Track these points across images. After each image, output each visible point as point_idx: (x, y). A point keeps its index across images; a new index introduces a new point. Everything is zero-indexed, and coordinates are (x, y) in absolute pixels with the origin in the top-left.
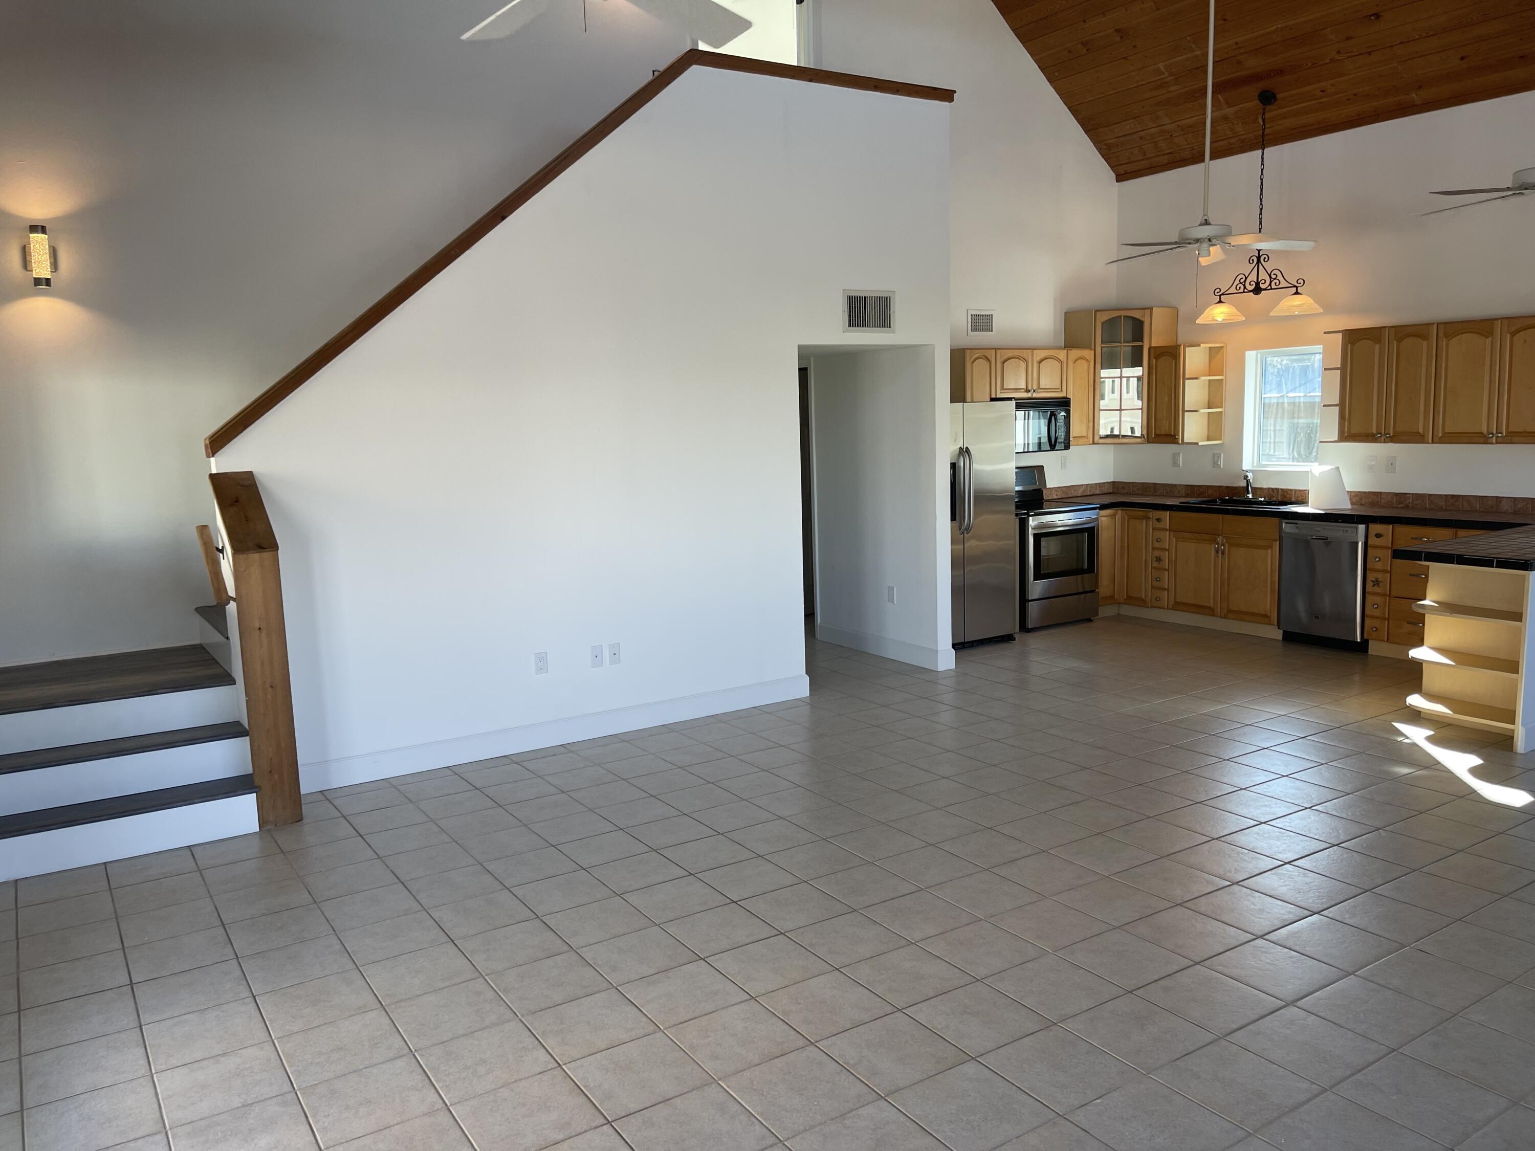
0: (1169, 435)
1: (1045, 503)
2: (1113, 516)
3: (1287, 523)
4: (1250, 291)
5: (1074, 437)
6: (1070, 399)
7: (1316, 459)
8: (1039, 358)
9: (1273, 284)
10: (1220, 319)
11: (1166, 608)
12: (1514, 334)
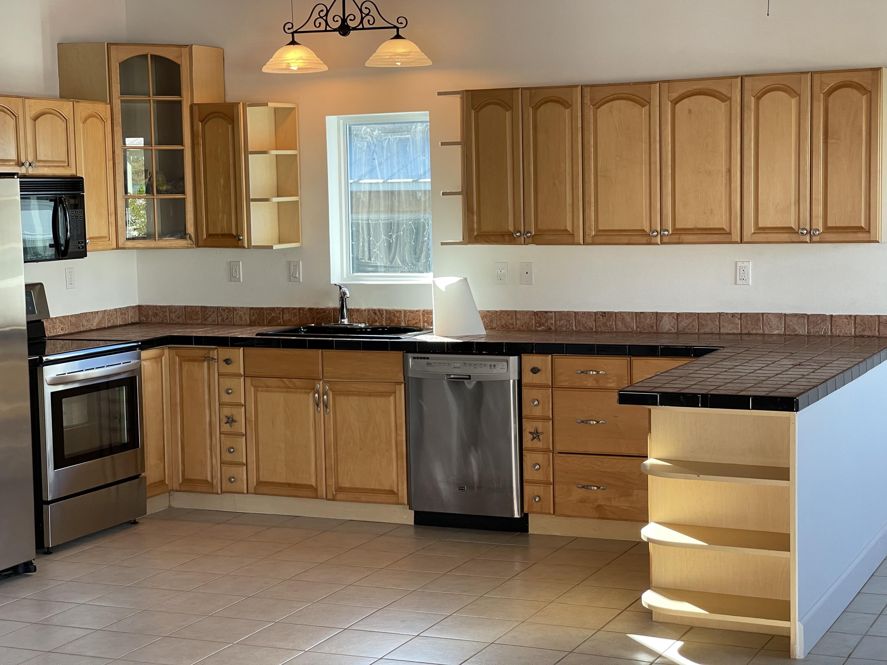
0: (231, 235)
1: (48, 341)
2: (158, 359)
3: (414, 358)
4: (335, 30)
5: (90, 238)
6: (82, 178)
8: (34, 113)
9: (365, 21)
10: (294, 67)
11: (245, 491)
12: (675, 102)
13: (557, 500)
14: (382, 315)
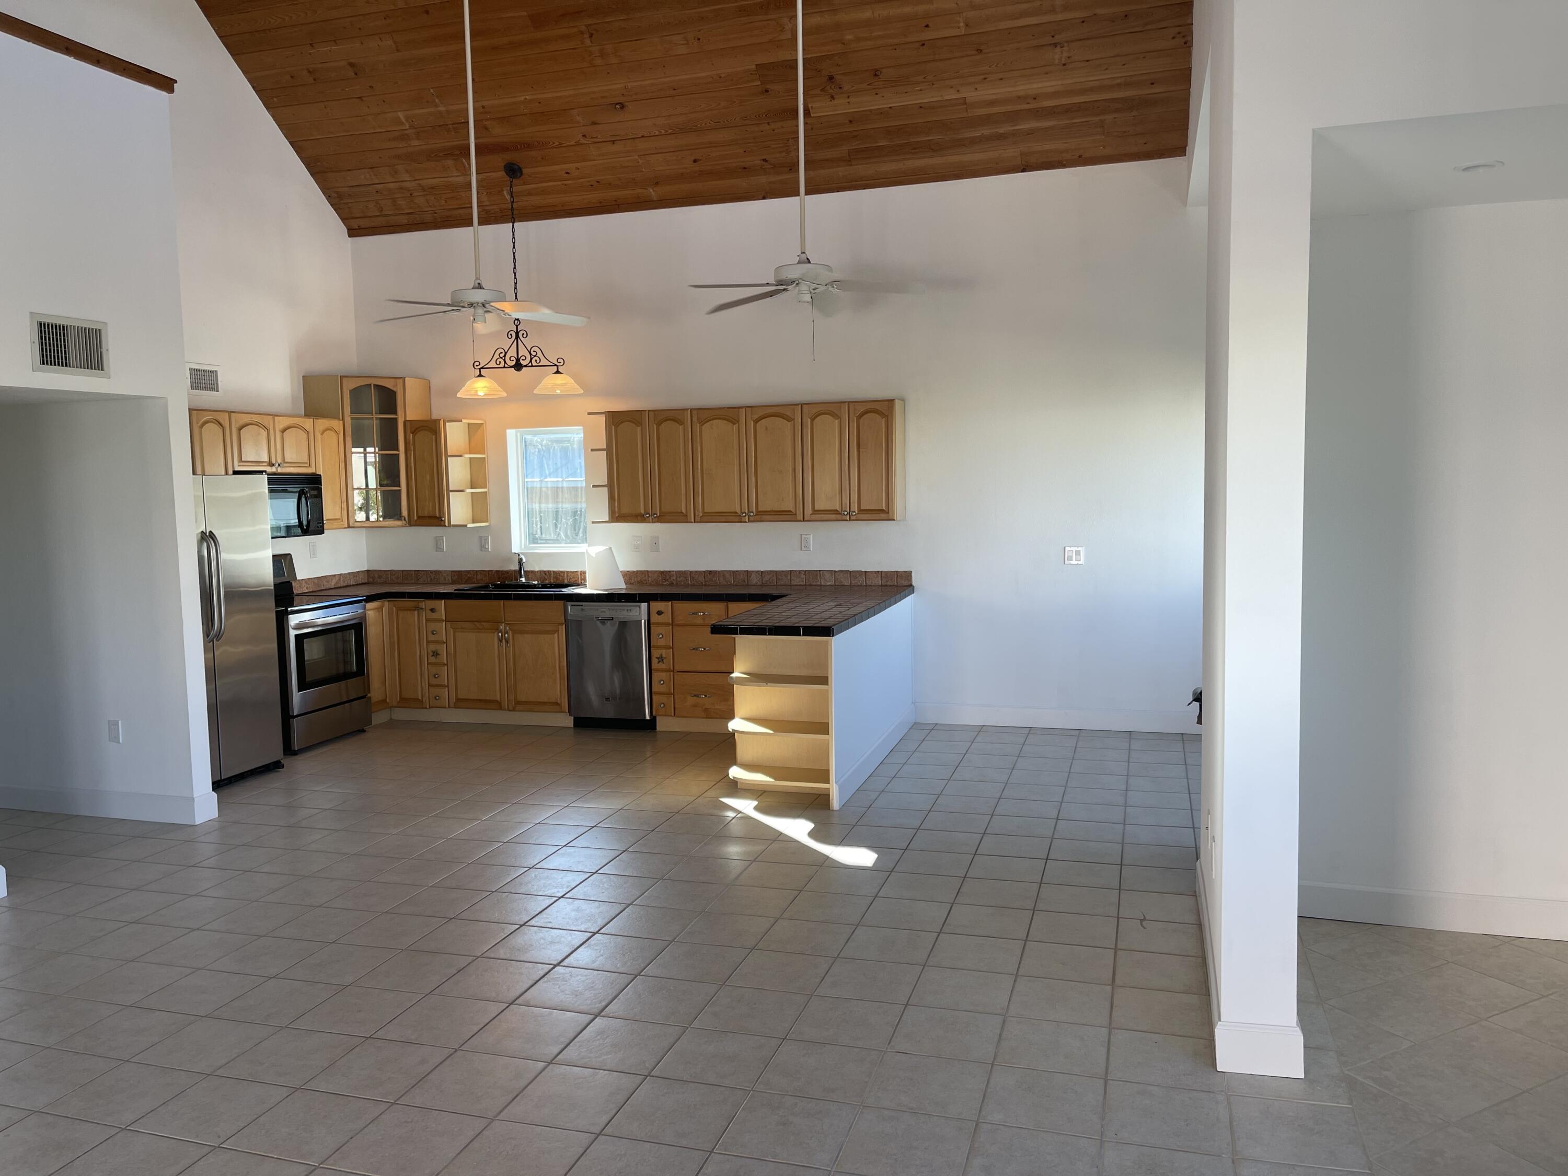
0: (435, 517)
1: (296, 598)
2: (380, 609)
3: (572, 605)
4: (511, 367)
5: (327, 520)
6: (320, 475)
7: (585, 540)
8: (282, 427)
9: (533, 361)
10: (481, 393)
11: (447, 706)
12: (756, 422)
13: (676, 706)
14: (550, 575)
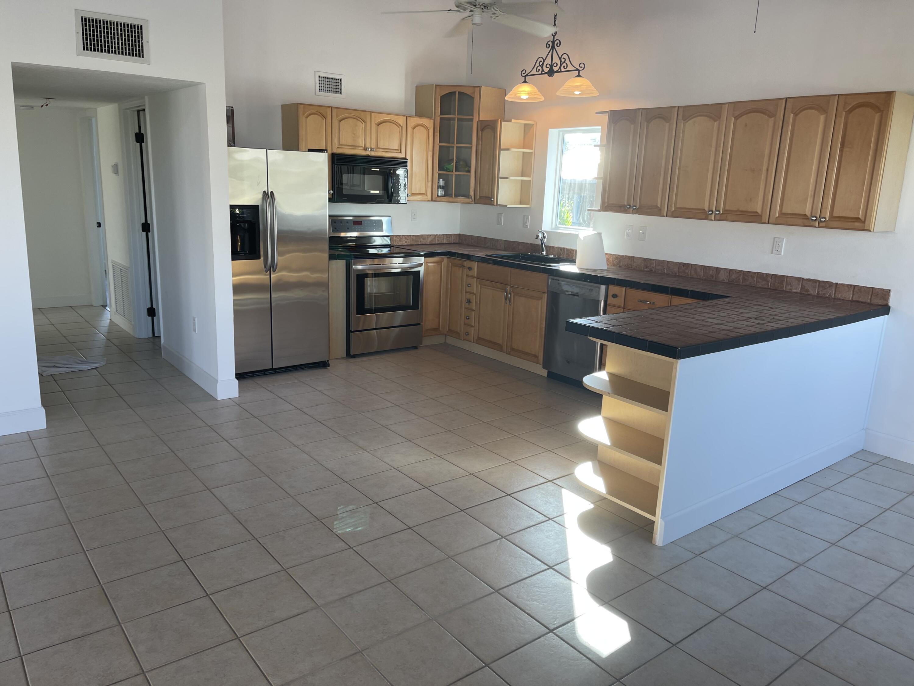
0: (489, 198)
2: (439, 263)
3: (553, 279)
4: (546, 73)
5: (412, 194)
6: (408, 159)
7: (590, 225)
8: (378, 121)
9: (562, 67)
10: (524, 96)
11: (472, 341)
12: (737, 118)
14: (564, 251)
